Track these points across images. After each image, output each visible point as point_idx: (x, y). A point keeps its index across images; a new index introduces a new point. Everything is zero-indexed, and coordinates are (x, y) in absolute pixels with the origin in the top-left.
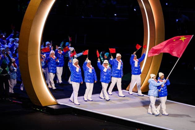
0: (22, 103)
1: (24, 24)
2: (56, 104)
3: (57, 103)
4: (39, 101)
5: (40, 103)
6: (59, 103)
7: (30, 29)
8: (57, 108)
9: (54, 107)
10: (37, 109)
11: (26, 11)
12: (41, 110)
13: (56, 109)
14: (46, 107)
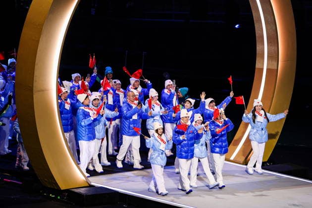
0: (21, 183)
1: (26, 32)
2: (87, 185)
3: (89, 184)
4: (55, 180)
5: (56, 184)
6: (92, 184)
7: (38, 42)
8: (90, 194)
9: (82, 191)
10: (51, 195)
11: (29, 7)
12: (59, 198)
13: (87, 196)
14: (68, 191)
